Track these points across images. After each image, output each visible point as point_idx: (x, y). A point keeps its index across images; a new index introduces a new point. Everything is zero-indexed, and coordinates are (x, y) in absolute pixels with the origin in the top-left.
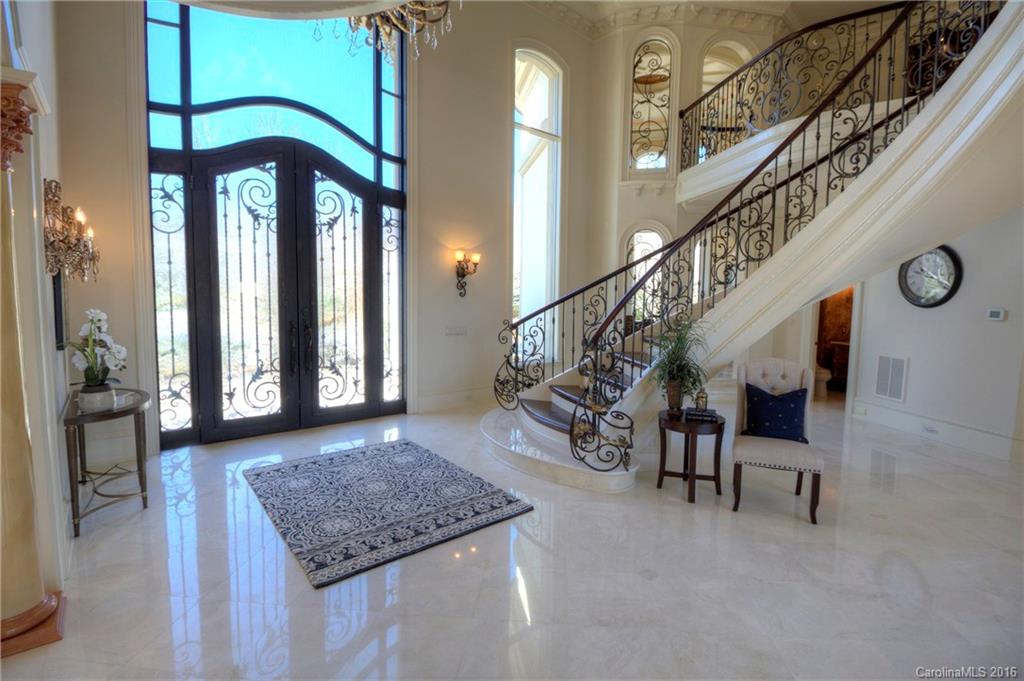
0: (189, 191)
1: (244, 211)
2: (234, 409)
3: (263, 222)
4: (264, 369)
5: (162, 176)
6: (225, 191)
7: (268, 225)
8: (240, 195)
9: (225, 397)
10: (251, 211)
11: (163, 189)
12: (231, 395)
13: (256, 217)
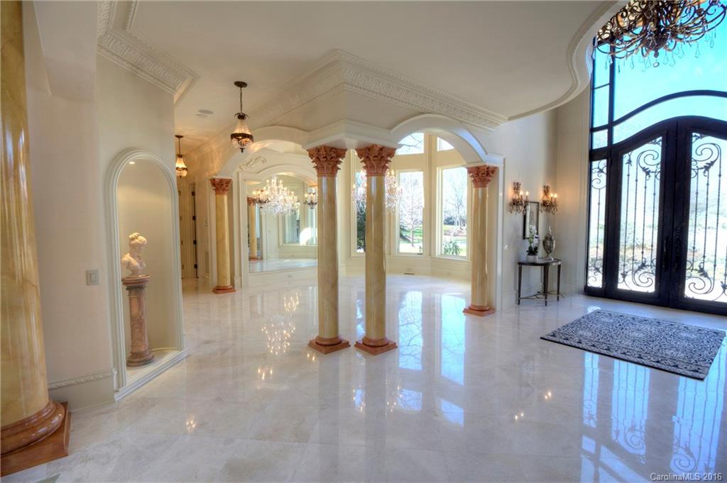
0: (609, 166)
1: (640, 170)
2: (625, 284)
3: (652, 174)
4: (647, 264)
5: (597, 162)
6: (630, 162)
7: (656, 176)
8: (638, 162)
9: (620, 276)
10: (644, 169)
11: (598, 168)
12: (624, 275)
13: (648, 173)
